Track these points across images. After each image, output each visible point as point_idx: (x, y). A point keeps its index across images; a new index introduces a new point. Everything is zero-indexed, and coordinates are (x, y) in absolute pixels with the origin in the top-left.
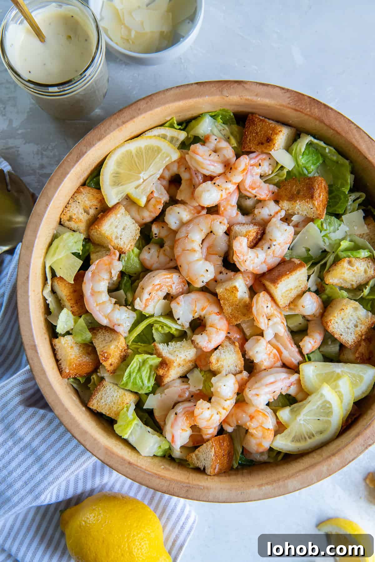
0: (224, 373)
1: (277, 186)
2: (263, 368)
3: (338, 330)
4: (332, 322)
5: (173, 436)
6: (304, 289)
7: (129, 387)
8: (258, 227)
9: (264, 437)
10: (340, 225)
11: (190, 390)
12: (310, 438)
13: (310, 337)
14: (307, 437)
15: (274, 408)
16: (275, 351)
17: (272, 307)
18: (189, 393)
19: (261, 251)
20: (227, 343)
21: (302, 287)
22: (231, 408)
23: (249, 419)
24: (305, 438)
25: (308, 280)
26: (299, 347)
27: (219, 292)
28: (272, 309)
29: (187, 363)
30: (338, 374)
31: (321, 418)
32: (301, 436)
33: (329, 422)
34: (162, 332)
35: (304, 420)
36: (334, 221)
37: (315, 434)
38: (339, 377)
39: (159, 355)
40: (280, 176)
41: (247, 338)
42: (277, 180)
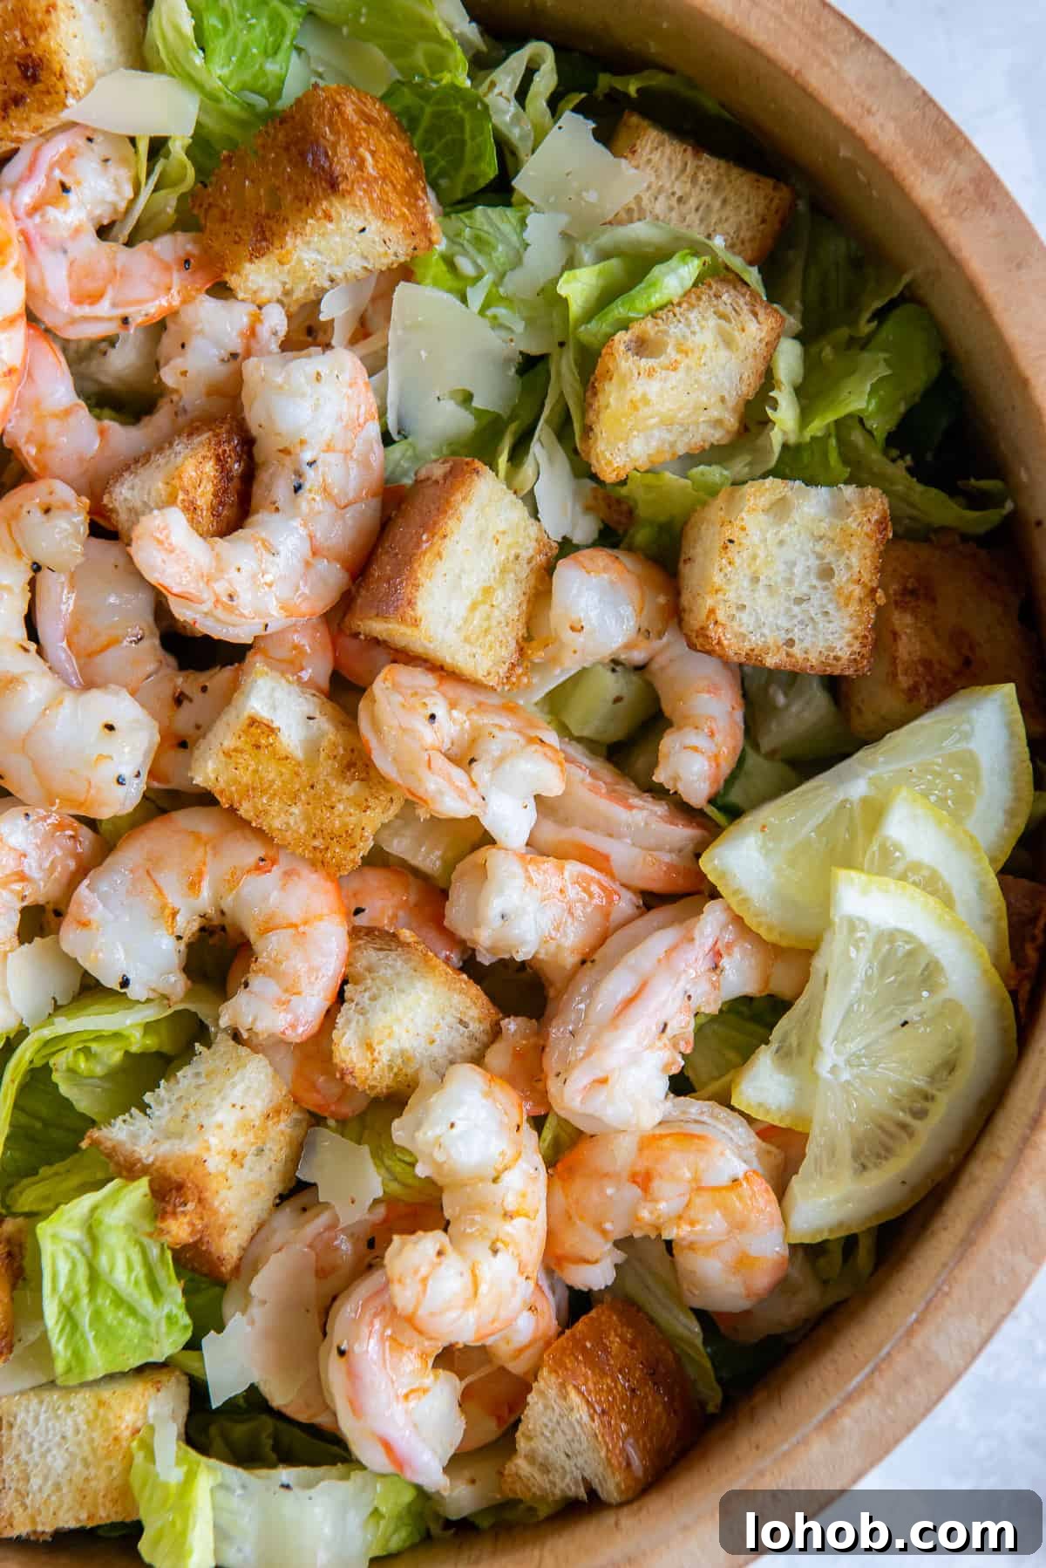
0: (427, 1076)
1: (185, 230)
2: (570, 960)
3: (766, 631)
4: (721, 615)
5: (388, 1447)
6: (541, 559)
7: (98, 1362)
8: (209, 434)
9: (739, 1226)
10: (523, 223)
11: (342, 1226)
12: (920, 1114)
13: (680, 728)
14: (908, 1119)
15: (714, 1087)
16: (573, 868)
17: (453, 705)
18: (352, 1235)
19: (276, 517)
20: (370, 955)
21: (525, 555)
22: (543, 1194)
23: (638, 1191)
24: (903, 1126)
25: (535, 513)
26: (658, 792)
27: (207, 779)
28: (455, 713)
29: (265, 1129)
30: (865, 801)
31: (911, 1013)
32: (881, 1127)
33: (950, 1008)
34: (99, 1070)
35: (848, 1062)
36: (492, 224)
37: (931, 1090)
38: (875, 812)
39: (129, 1170)
40: (174, 184)
41: (442, 885)
42: (169, 202)
